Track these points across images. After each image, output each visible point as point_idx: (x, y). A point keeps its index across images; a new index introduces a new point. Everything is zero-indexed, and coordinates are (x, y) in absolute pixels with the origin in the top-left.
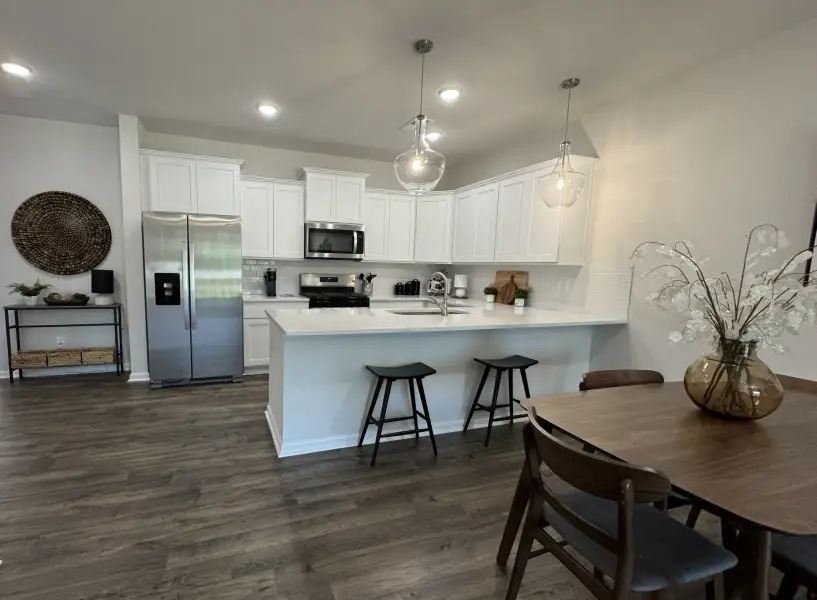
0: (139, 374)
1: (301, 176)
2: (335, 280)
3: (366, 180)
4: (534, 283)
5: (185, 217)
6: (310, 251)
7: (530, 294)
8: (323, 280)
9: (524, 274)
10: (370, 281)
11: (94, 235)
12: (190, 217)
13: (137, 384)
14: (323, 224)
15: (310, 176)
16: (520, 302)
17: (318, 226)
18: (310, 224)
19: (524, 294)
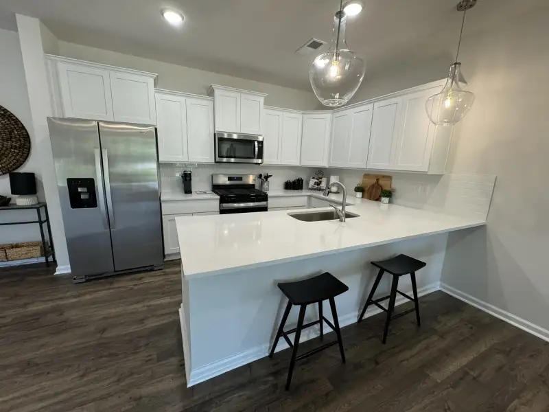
0: (63, 268)
1: (210, 93)
2: (240, 179)
3: (265, 99)
4: (396, 184)
5: (95, 123)
6: (219, 157)
7: (393, 193)
8: (230, 179)
9: (389, 178)
10: (267, 180)
11: (10, 139)
12: (101, 124)
13: (62, 277)
14: (230, 134)
15: (217, 92)
16: (385, 200)
17: (226, 136)
18: (218, 134)
19: (389, 194)
